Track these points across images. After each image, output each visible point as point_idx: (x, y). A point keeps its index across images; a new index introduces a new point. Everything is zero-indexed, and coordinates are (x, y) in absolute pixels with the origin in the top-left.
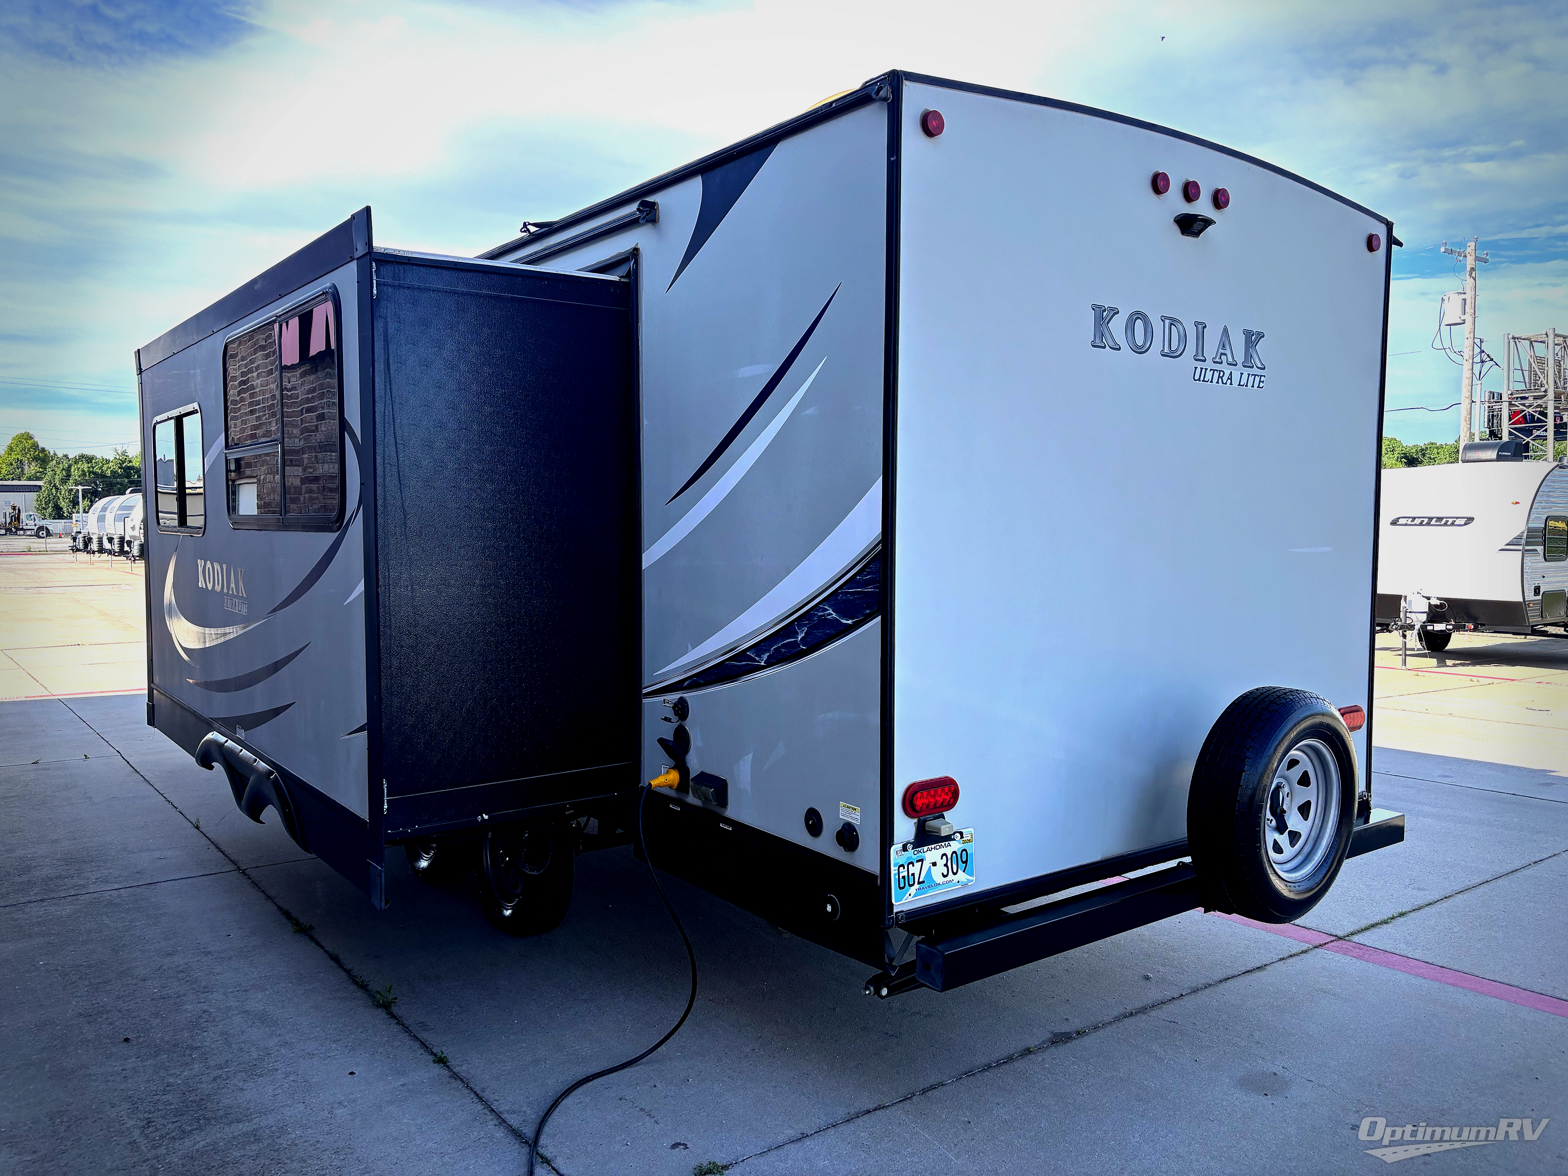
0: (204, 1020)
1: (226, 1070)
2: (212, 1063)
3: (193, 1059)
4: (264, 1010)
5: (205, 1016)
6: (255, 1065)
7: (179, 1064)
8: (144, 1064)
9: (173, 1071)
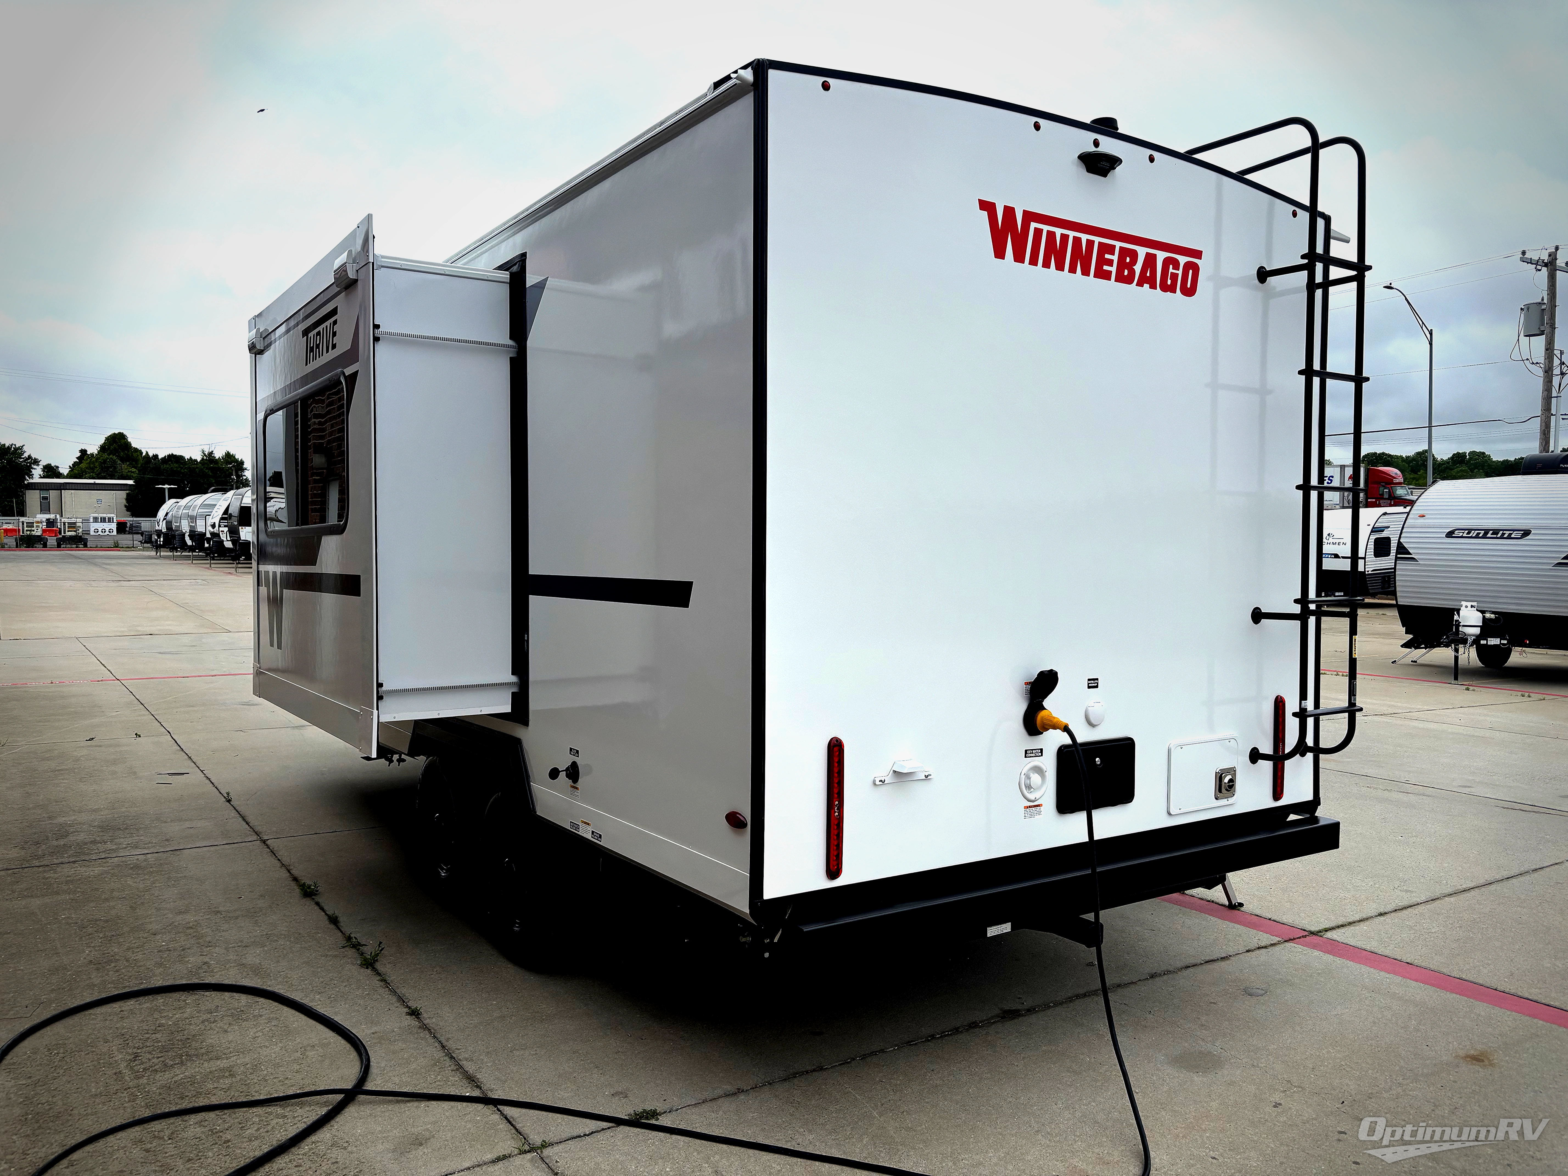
0: (204, 970)
1: (215, 1014)
2: (203, 1008)
3: (186, 1003)
4: (260, 964)
5: (205, 967)
6: (242, 1011)
7: (173, 1008)
8: (141, 1007)
9: (165, 1014)
